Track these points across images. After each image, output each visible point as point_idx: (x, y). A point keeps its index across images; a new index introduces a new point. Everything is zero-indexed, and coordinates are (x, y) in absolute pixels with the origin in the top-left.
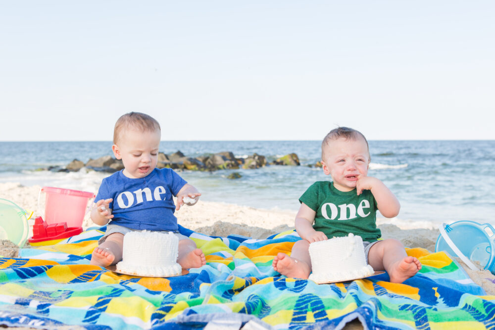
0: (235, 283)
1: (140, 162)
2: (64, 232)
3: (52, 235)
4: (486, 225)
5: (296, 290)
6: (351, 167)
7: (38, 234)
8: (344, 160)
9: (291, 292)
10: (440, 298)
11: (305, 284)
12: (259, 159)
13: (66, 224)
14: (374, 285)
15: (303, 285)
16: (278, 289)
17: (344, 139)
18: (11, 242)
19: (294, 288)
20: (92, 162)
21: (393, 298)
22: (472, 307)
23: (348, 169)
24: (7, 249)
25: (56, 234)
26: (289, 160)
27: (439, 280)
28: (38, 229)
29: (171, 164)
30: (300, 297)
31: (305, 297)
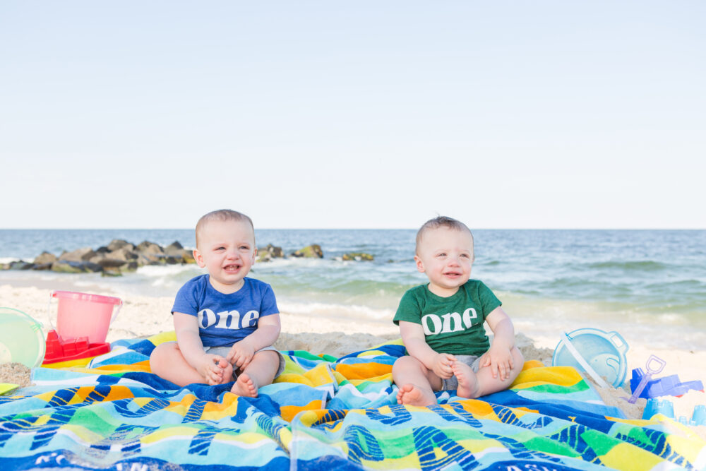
1: (225, 258)
2: (86, 349)
3: (71, 353)
4: (614, 334)
6: (454, 263)
7: (52, 353)
8: (444, 255)
12: (274, 251)
13: (87, 338)
17: (447, 228)
18: (23, 366)
20: (66, 255)
22: (629, 438)
23: (450, 264)
24: (20, 375)
25: (76, 352)
26: (310, 252)
28: (51, 345)
29: (167, 257)
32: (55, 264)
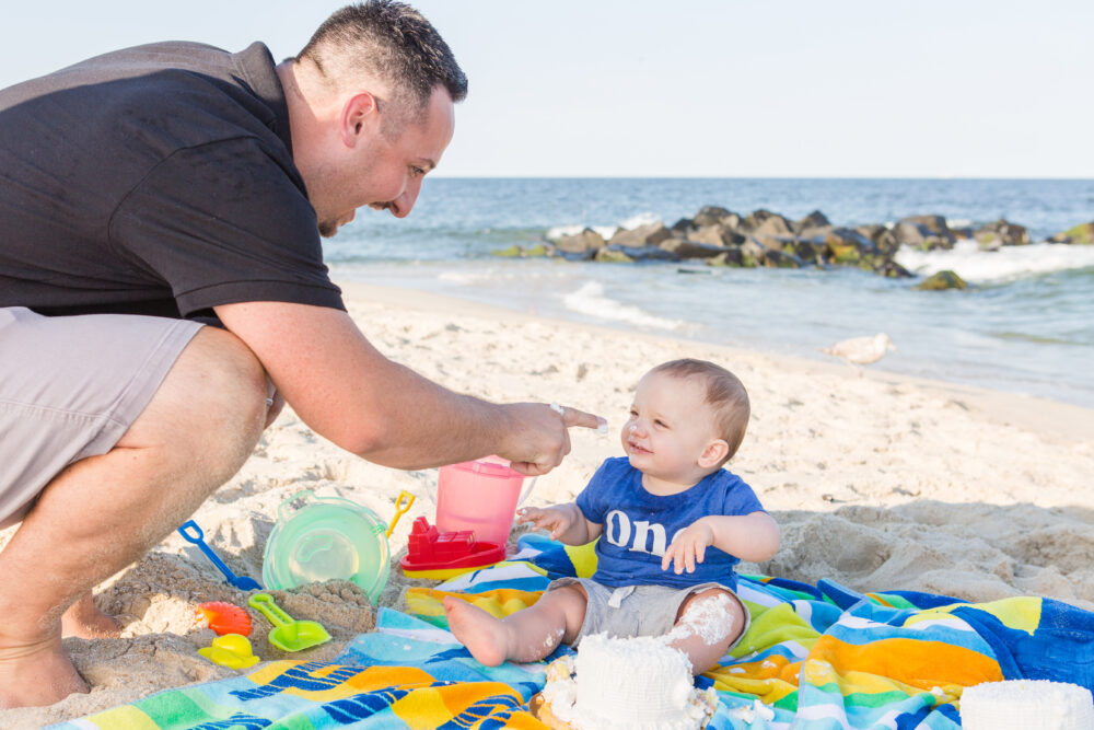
2: (467, 553)
7: (419, 554)
12: (1010, 231)
20: (621, 234)
25: (453, 557)
26: (1088, 236)
28: (417, 543)
29: (797, 243)
32: (603, 250)
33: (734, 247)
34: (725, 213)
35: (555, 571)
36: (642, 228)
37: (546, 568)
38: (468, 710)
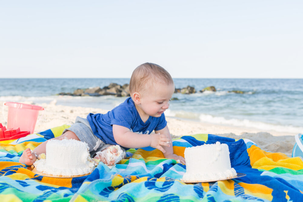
0: (112, 181)
2: (16, 134)
5: (162, 190)
9: (158, 191)
10: (290, 200)
11: (171, 184)
12: (191, 89)
13: (19, 129)
14: (235, 185)
15: (170, 185)
16: (147, 188)
19: (161, 187)
20: (88, 91)
21: (247, 200)
25: (11, 136)
27: (292, 181)
30: (162, 197)
31: (166, 197)
32: (83, 94)
33: (119, 93)
34: (117, 85)
35: (46, 136)
36: (94, 89)
37: (43, 135)
38: (2, 170)
